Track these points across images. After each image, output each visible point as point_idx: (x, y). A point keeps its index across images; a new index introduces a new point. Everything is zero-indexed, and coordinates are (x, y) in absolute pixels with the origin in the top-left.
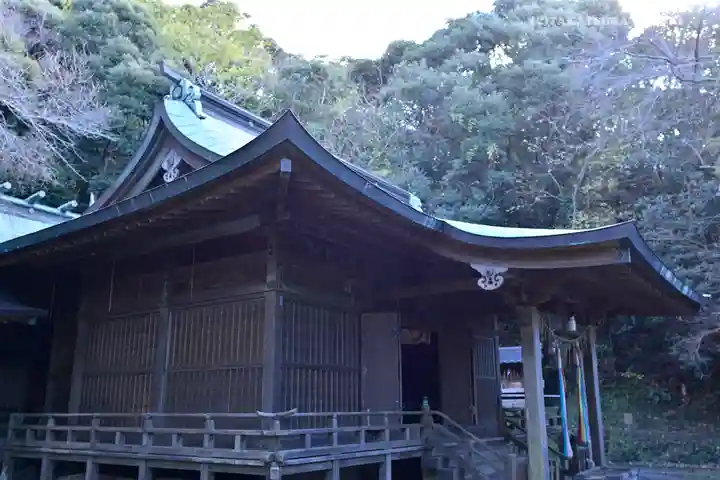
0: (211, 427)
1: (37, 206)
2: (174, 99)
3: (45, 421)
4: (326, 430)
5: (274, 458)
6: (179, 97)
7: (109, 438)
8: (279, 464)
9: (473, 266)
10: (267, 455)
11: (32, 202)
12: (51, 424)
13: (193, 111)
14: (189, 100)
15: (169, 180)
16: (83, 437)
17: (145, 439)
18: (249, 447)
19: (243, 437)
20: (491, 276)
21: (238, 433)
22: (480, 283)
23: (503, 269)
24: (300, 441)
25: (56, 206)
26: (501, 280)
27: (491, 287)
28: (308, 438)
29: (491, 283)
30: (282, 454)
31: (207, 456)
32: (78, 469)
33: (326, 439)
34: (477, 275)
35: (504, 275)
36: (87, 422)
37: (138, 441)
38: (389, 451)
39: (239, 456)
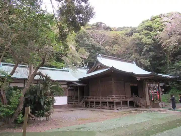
0: (107, 97)
6: (99, 57)
7: (96, 99)
8: (115, 101)
12: (89, 98)
16: (93, 99)
17: (100, 99)
19: (111, 98)
22: (138, 80)
23: (140, 78)
27: (139, 80)
28: (118, 98)
30: (115, 100)
31: (107, 100)
32: (93, 102)
33: (120, 98)
34: (137, 79)
35: (140, 79)
36: (93, 97)
37: (99, 99)
38: (128, 100)
39: (111, 100)
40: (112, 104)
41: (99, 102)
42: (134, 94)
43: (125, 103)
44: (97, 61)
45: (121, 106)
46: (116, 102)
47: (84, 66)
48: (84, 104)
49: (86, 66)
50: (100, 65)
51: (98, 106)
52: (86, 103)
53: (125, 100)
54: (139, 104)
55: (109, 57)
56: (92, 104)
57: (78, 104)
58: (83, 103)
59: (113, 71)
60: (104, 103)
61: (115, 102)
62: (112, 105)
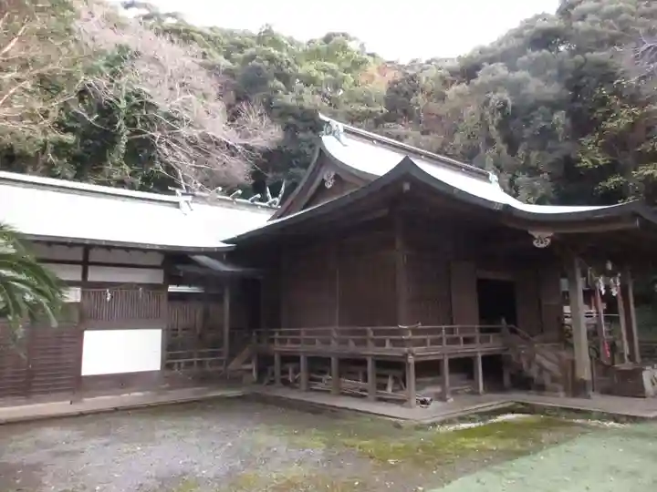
0: (371, 335)
1: (237, 200)
2: (327, 134)
3: (273, 333)
4: (439, 336)
5: (410, 352)
6: (330, 133)
7: (312, 342)
8: (413, 355)
9: (530, 232)
10: (406, 350)
11: (233, 198)
12: (277, 335)
13: (339, 140)
14: (336, 134)
15: (329, 186)
16: (296, 342)
17: (333, 342)
18: (394, 346)
19: (391, 340)
20: (542, 239)
21: (387, 338)
22: (535, 243)
23: (551, 234)
24: (423, 343)
25: (247, 199)
26: (549, 241)
27: (542, 246)
28: (429, 341)
29: (542, 243)
30: (415, 349)
31: (371, 351)
32: (296, 359)
33: (439, 342)
34: (532, 238)
35: (551, 238)
36: (298, 333)
37: (329, 343)
38: (479, 350)
39: (389, 351)
40: (398, 373)
41: (327, 361)
42: (503, 321)
43: (463, 367)
44: (321, 151)
45: (442, 383)
46: (417, 364)
47: (267, 200)
48: (253, 366)
49: (277, 200)
50: (336, 177)
51: (320, 380)
52: (265, 363)
53: (462, 350)
54: (534, 372)
55: (379, 141)
56: (291, 368)
57: (222, 368)
58: (248, 362)
59: (407, 187)
60: (353, 365)
61: (411, 360)
62: (394, 378)
